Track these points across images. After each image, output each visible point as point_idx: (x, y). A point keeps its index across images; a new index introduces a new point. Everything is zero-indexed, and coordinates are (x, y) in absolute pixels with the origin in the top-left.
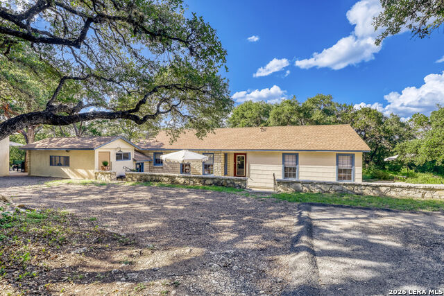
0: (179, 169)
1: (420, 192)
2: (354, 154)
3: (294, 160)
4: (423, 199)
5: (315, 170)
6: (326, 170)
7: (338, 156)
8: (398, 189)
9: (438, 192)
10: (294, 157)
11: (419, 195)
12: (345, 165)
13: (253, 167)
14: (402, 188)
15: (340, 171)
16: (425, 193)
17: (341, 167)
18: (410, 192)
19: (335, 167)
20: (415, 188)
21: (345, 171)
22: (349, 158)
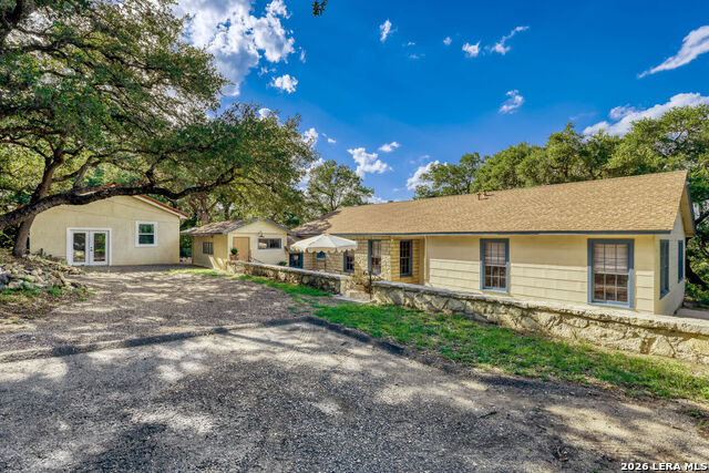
0: (341, 264)
1: (635, 335)
2: (633, 240)
3: (502, 252)
4: (644, 357)
5: (542, 274)
6: (566, 276)
7: (592, 244)
8: (578, 321)
9: (692, 342)
10: (502, 246)
11: (635, 344)
12: (611, 264)
13: (434, 263)
14: (588, 318)
15: (597, 278)
16: (651, 341)
17: (601, 269)
18: (609, 331)
19: (586, 269)
20: (621, 322)
21: (610, 279)
22: (621, 249)
